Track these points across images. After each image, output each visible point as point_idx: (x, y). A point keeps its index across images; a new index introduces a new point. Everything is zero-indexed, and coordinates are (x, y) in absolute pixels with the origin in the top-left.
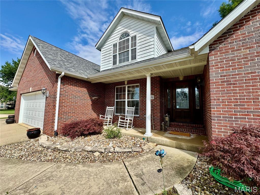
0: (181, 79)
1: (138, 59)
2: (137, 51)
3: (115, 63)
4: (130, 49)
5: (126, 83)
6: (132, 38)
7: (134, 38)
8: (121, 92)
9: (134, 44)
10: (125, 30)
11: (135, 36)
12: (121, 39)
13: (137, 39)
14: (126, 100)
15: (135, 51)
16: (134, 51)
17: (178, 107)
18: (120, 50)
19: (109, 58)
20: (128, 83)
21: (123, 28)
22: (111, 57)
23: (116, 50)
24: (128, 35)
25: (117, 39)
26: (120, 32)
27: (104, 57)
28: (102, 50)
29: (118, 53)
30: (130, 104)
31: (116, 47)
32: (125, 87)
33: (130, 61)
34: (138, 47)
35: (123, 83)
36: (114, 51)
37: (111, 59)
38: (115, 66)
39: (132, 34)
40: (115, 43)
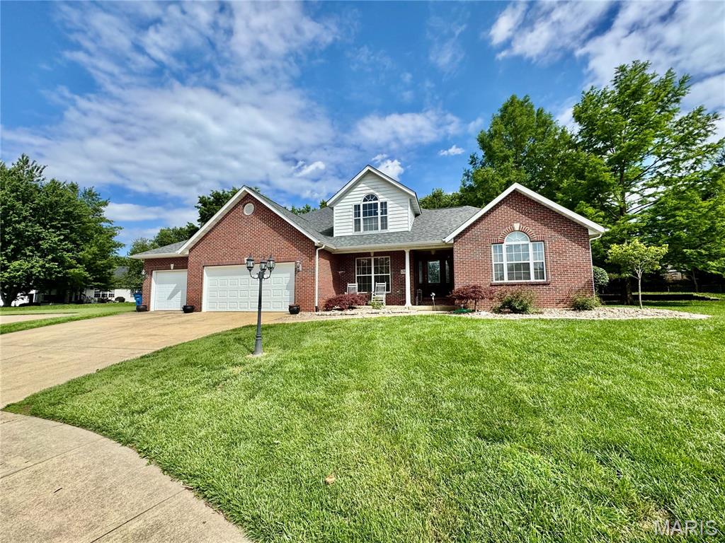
0: (433, 253)
1: (390, 229)
2: (389, 220)
3: (357, 228)
4: (379, 216)
5: (372, 255)
7: (384, 204)
8: (364, 264)
9: (384, 212)
10: (372, 191)
11: (386, 203)
12: (365, 200)
13: (388, 206)
14: (373, 275)
15: (386, 221)
16: (384, 220)
17: (429, 282)
18: (365, 214)
19: (347, 220)
20: (375, 255)
21: (368, 188)
22: (351, 220)
23: (359, 213)
24: (376, 199)
25: (360, 199)
26: (364, 192)
27: (339, 218)
28: (335, 208)
29: (362, 217)
30: (377, 279)
31: (359, 209)
32: (370, 260)
33: (380, 231)
34: (389, 215)
35: (368, 254)
36: (355, 213)
37: (351, 224)
38: (358, 233)
39: (381, 199)
40: (357, 203)
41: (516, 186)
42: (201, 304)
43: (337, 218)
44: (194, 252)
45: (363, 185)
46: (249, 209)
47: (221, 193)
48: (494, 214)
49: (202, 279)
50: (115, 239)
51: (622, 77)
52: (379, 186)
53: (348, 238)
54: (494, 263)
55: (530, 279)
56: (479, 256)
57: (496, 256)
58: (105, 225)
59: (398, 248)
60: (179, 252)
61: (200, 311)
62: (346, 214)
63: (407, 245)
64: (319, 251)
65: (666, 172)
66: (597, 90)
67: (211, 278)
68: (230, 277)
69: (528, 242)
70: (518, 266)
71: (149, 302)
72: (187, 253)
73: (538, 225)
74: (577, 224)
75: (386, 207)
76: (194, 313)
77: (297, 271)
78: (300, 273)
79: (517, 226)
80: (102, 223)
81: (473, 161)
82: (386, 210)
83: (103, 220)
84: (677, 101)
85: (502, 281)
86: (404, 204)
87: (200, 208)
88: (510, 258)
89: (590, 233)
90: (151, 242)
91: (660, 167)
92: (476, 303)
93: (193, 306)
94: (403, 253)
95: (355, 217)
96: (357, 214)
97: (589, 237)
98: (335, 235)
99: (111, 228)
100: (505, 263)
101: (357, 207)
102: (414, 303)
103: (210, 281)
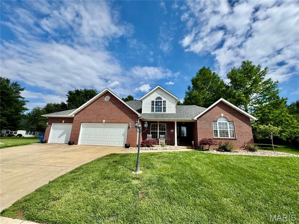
0: (184, 123)
1: (167, 112)
2: (166, 108)
3: (153, 111)
4: (162, 106)
5: (158, 122)
6: (164, 101)
7: (165, 102)
8: (154, 126)
9: (165, 105)
10: (159, 96)
11: (165, 101)
12: (156, 99)
13: (167, 102)
14: (158, 131)
16: (165, 108)
17: (182, 136)
18: (156, 105)
19: (148, 107)
20: (159, 123)
21: (158, 94)
22: (150, 107)
23: (154, 104)
24: (161, 99)
25: (154, 98)
26: (156, 96)
27: (145, 106)
28: (143, 101)
29: (155, 106)
30: (160, 133)
31: (154, 103)
32: (157, 124)
33: (162, 112)
34: (167, 106)
35: (156, 122)
36: (152, 104)
37: (150, 108)
38: (153, 113)
39: (163, 99)
40: (153, 100)
41: (221, 99)
42: (78, 141)
43: (143, 106)
44: (77, 116)
45: (156, 93)
46: (107, 98)
47: (80, 90)
48: (213, 109)
49: (80, 129)
50: (24, 106)
51: (244, 65)
52: (163, 94)
53: (149, 115)
54: (214, 129)
55: (228, 137)
56: (208, 127)
57: (214, 127)
58: (20, 99)
59: (172, 120)
60: (70, 115)
61: (77, 144)
62: (148, 104)
63: (176, 119)
64: (139, 119)
65: (260, 99)
66: (236, 68)
67: (84, 128)
68: (100, 129)
69: (227, 122)
70: (223, 132)
71: (48, 138)
72: (74, 116)
73: (231, 115)
74: (245, 116)
75: (165, 103)
76: (73, 145)
77: (129, 128)
78: (130, 129)
79: (222, 115)
80: (19, 98)
81: (189, 88)
82: (165, 104)
83: (20, 97)
84: (264, 75)
85: (217, 137)
86: (173, 102)
87: (68, 96)
88: (220, 128)
89: (251, 120)
90: (42, 109)
91: (258, 97)
92: (209, 146)
93: (73, 142)
94: (174, 122)
95: (152, 106)
96: (153, 105)
97: (250, 121)
98: (142, 113)
99: (23, 101)
100: (218, 130)
101: (153, 102)
102: (178, 145)
103: (83, 130)
